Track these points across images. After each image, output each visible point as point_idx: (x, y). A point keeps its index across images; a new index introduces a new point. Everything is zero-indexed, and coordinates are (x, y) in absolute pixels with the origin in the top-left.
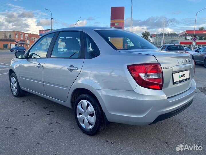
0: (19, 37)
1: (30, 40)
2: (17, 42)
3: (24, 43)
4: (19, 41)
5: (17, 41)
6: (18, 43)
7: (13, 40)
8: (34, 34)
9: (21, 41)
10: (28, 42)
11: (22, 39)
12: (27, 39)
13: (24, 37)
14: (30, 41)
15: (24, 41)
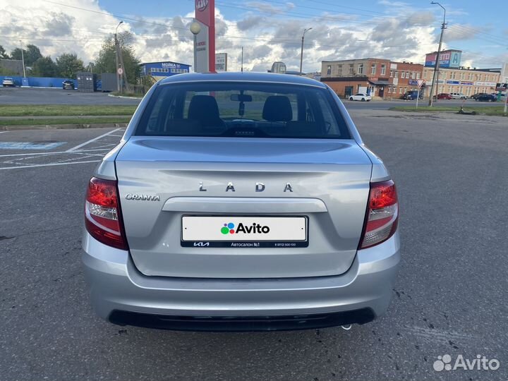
0: (378, 72)
1: (399, 76)
2: (371, 83)
3: (385, 85)
4: (375, 80)
5: (372, 80)
6: (373, 84)
7: (365, 79)
8: (412, 63)
9: (380, 79)
10: (395, 82)
11: (383, 75)
12: (394, 76)
13: (389, 71)
14: (400, 81)
15: (387, 80)
